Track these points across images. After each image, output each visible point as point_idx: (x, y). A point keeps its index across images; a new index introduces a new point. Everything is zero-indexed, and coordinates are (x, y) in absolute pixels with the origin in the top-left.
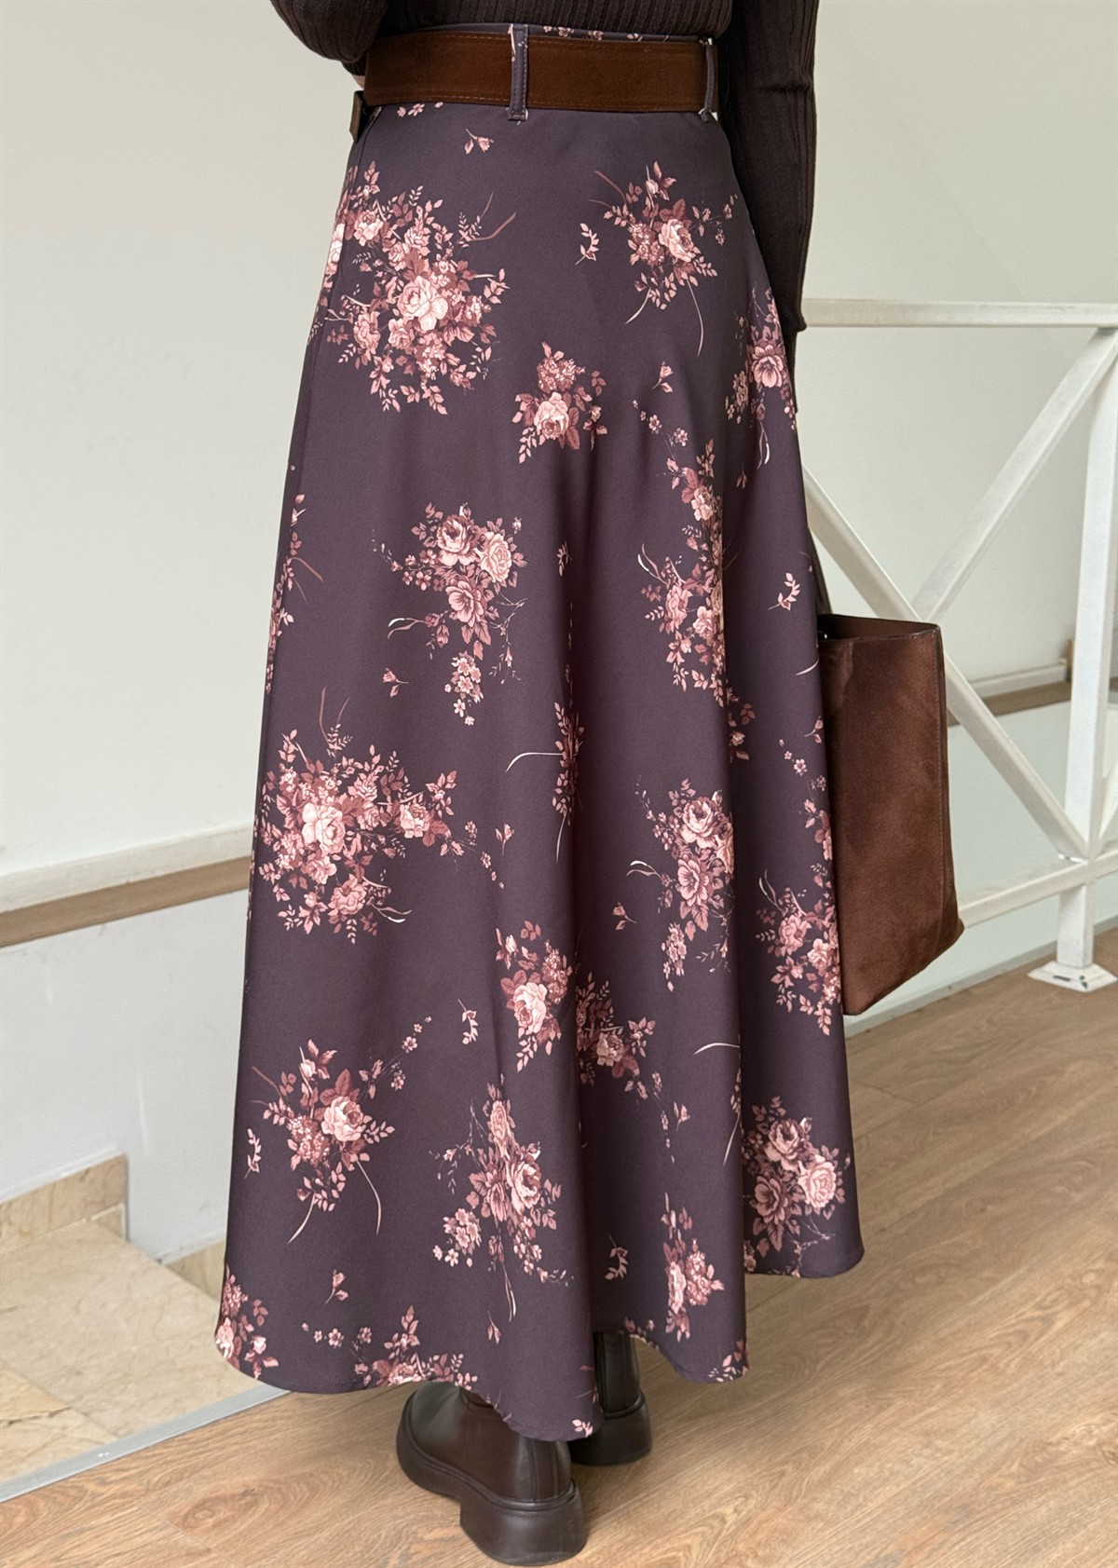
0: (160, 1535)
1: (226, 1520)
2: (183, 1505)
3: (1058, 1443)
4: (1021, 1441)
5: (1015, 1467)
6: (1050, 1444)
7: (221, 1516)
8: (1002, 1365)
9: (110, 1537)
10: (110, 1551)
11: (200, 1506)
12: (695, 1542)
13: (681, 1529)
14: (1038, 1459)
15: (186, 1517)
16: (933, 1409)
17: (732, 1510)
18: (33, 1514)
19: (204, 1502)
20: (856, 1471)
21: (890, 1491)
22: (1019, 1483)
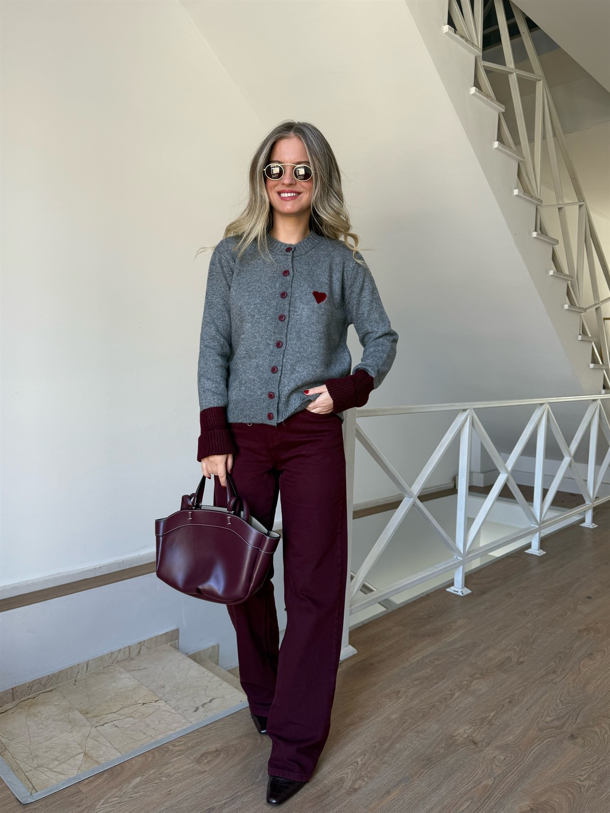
0: (191, 765)
1: (211, 760)
2: (198, 755)
3: (456, 736)
4: (446, 735)
5: (443, 745)
6: (453, 736)
7: (209, 759)
8: (439, 707)
9: (176, 766)
10: (176, 771)
11: (202, 756)
12: (349, 771)
13: (345, 767)
14: (450, 742)
15: (199, 759)
16: (419, 723)
17: (359, 760)
18: (154, 757)
19: (204, 753)
20: (397, 746)
21: (407, 753)
22: (445, 750)
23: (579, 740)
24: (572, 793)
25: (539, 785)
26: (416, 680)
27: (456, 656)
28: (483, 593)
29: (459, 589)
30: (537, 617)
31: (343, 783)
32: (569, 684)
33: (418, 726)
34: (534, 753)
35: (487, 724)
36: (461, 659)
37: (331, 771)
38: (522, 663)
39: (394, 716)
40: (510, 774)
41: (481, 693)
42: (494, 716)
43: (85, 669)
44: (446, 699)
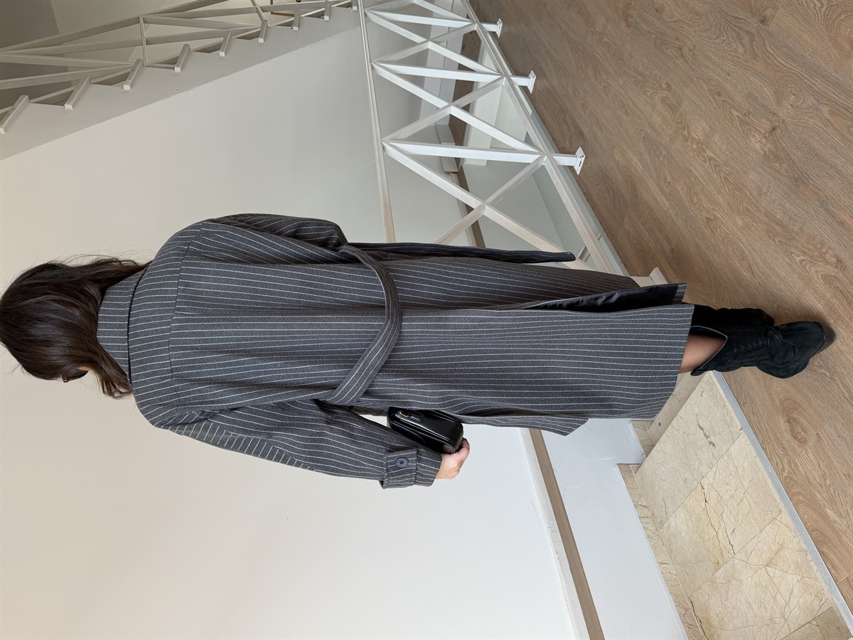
0: (809, 450)
1: (802, 429)
2: (795, 444)
3: (765, 151)
4: (763, 163)
5: (776, 165)
6: (765, 154)
7: (800, 430)
8: (727, 172)
9: (810, 468)
10: (817, 468)
11: (796, 438)
12: (813, 270)
13: (807, 273)
14: (772, 157)
15: (800, 442)
16: (748, 194)
17: (798, 259)
18: (799, 494)
19: (792, 435)
20: (778, 217)
21: (788, 205)
22: (784, 163)
23: (768, 13)
24: (840, 14)
25: (829, 54)
26: (692, 200)
27: (661, 158)
28: (581, 134)
29: (576, 161)
30: (610, 73)
31: (830, 276)
32: (695, 31)
33: (751, 194)
34: (786, 62)
35: (749, 118)
36: (664, 152)
37: (814, 290)
38: (668, 85)
39: (740, 223)
40: (814, 87)
41: (708, 128)
42: (738, 111)
43: (666, 566)
44: (716, 166)
